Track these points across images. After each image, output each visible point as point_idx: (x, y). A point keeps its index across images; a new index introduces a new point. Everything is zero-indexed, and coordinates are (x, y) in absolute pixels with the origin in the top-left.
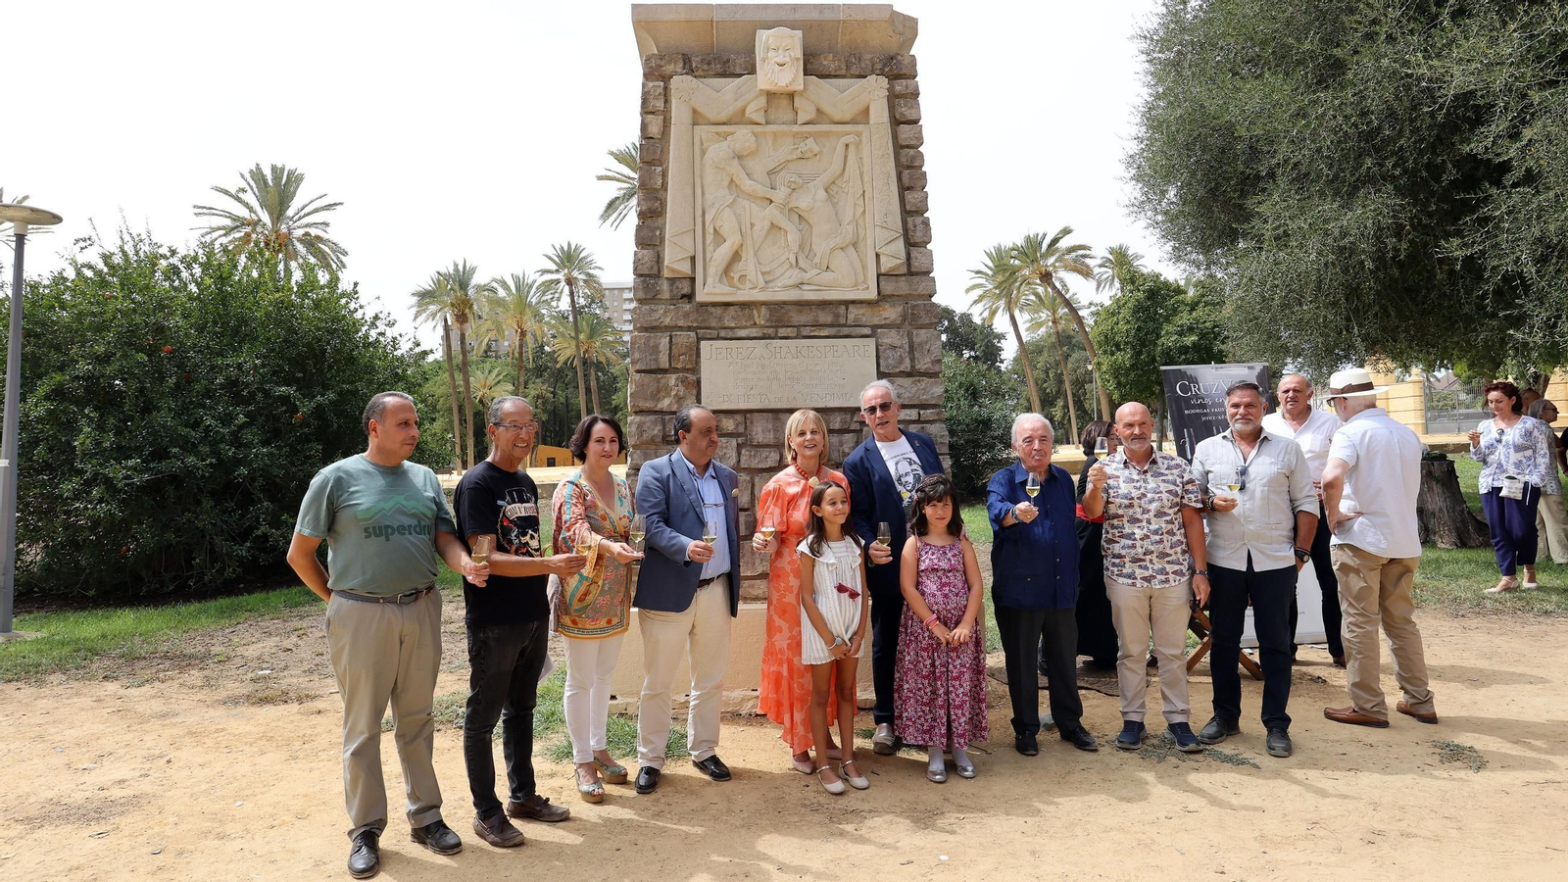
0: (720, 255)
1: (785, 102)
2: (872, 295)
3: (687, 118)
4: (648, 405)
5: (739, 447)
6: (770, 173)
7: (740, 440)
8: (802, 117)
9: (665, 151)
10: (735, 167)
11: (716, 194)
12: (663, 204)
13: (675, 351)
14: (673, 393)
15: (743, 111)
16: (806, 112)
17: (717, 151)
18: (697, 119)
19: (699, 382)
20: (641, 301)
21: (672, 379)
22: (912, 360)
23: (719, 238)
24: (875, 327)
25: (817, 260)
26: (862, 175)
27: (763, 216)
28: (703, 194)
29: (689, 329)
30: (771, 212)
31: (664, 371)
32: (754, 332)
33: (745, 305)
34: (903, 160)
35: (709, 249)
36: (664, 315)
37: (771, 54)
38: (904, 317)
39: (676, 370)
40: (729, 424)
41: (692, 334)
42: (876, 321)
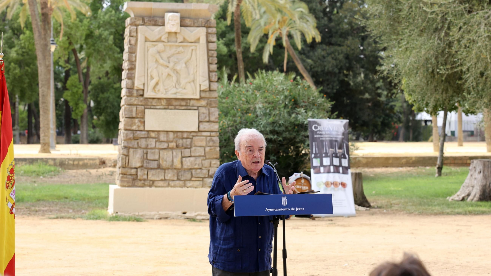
0: (153, 83)
1: (174, 35)
2: (198, 97)
3: (143, 39)
4: (128, 128)
5: (156, 142)
6: (169, 58)
7: (156, 139)
8: (179, 40)
9: (136, 49)
10: (158, 56)
11: (152, 64)
12: (135, 66)
13: (137, 112)
14: (137, 124)
15: (161, 38)
16: (180, 39)
17: (152, 50)
18: (146, 40)
19: (144, 122)
20: (128, 96)
21: (137, 120)
22: (209, 117)
23: (152, 78)
24: (198, 107)
25: (181, 86)
26: (196, 59)
27: (166, 71)
28: (148, 64)
29: (142, 105)
30: (168, 70)
31: (134, 118)
32: (162, 107)
33: (159, 99)
34: (210, 55)
35: (149, 81)
36: (134, 100)
37: (170, 22)
38: (207, 104)
39: (137, 118)
40: (153, 135)
41: (143, 107)
42: (199, 105)
